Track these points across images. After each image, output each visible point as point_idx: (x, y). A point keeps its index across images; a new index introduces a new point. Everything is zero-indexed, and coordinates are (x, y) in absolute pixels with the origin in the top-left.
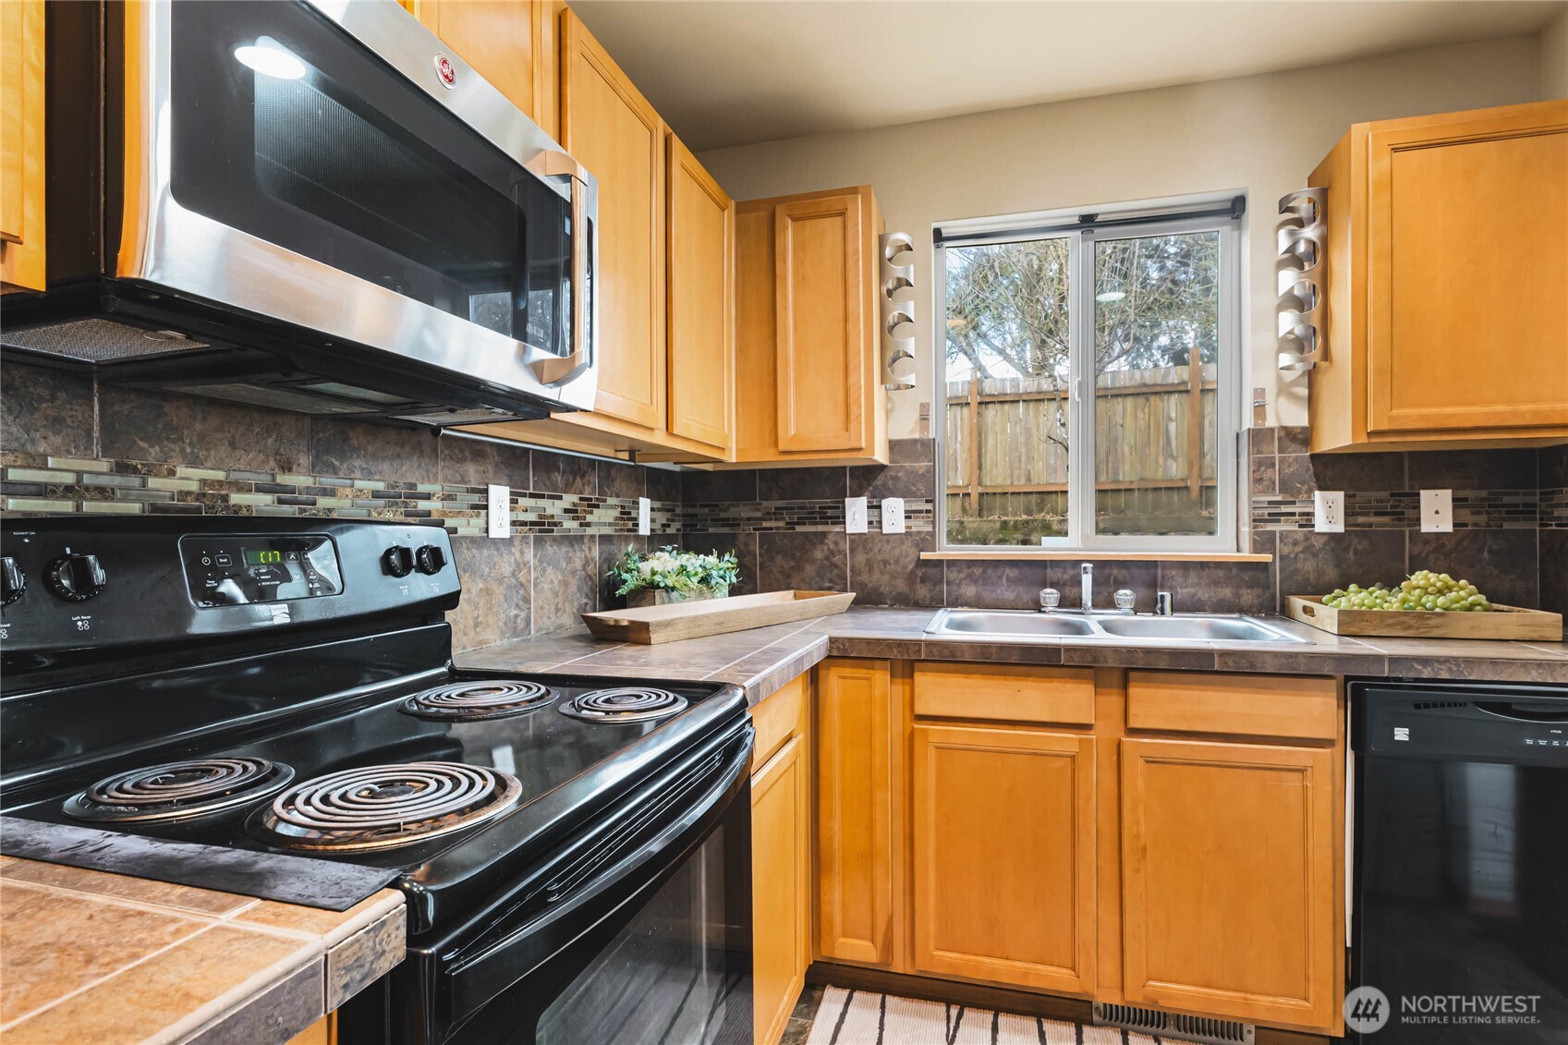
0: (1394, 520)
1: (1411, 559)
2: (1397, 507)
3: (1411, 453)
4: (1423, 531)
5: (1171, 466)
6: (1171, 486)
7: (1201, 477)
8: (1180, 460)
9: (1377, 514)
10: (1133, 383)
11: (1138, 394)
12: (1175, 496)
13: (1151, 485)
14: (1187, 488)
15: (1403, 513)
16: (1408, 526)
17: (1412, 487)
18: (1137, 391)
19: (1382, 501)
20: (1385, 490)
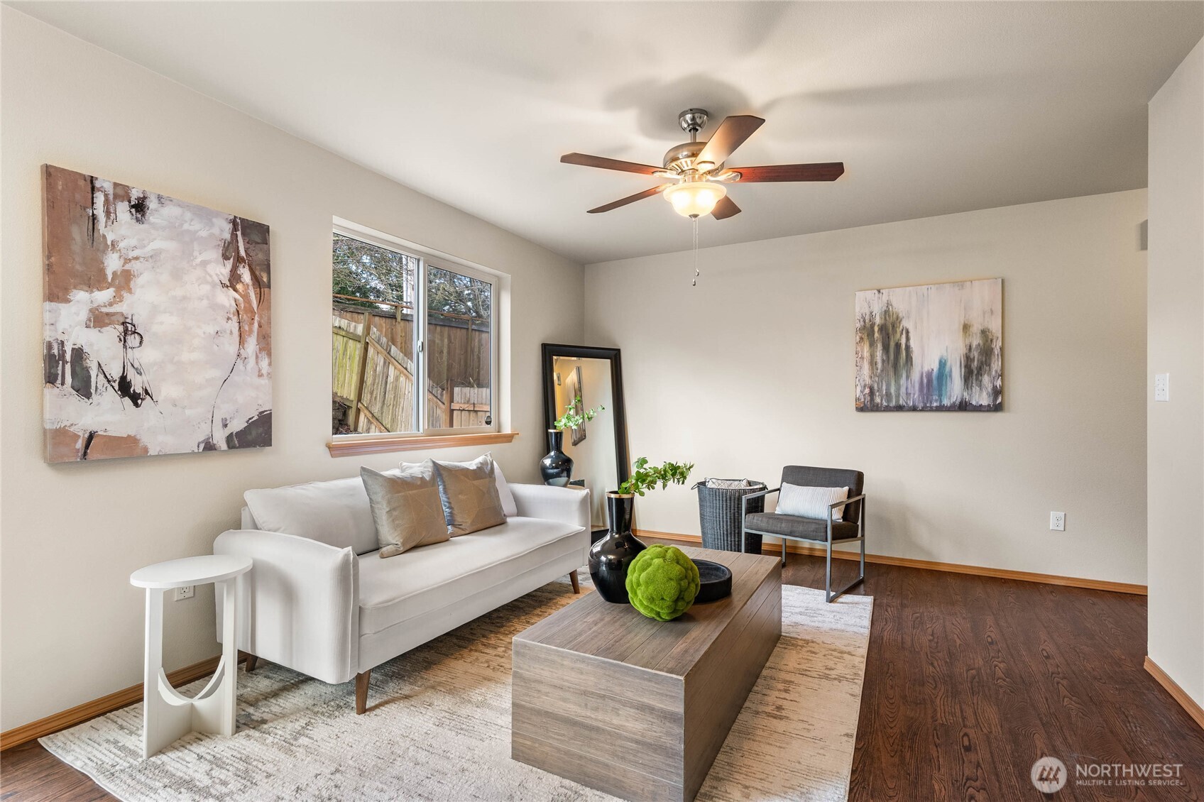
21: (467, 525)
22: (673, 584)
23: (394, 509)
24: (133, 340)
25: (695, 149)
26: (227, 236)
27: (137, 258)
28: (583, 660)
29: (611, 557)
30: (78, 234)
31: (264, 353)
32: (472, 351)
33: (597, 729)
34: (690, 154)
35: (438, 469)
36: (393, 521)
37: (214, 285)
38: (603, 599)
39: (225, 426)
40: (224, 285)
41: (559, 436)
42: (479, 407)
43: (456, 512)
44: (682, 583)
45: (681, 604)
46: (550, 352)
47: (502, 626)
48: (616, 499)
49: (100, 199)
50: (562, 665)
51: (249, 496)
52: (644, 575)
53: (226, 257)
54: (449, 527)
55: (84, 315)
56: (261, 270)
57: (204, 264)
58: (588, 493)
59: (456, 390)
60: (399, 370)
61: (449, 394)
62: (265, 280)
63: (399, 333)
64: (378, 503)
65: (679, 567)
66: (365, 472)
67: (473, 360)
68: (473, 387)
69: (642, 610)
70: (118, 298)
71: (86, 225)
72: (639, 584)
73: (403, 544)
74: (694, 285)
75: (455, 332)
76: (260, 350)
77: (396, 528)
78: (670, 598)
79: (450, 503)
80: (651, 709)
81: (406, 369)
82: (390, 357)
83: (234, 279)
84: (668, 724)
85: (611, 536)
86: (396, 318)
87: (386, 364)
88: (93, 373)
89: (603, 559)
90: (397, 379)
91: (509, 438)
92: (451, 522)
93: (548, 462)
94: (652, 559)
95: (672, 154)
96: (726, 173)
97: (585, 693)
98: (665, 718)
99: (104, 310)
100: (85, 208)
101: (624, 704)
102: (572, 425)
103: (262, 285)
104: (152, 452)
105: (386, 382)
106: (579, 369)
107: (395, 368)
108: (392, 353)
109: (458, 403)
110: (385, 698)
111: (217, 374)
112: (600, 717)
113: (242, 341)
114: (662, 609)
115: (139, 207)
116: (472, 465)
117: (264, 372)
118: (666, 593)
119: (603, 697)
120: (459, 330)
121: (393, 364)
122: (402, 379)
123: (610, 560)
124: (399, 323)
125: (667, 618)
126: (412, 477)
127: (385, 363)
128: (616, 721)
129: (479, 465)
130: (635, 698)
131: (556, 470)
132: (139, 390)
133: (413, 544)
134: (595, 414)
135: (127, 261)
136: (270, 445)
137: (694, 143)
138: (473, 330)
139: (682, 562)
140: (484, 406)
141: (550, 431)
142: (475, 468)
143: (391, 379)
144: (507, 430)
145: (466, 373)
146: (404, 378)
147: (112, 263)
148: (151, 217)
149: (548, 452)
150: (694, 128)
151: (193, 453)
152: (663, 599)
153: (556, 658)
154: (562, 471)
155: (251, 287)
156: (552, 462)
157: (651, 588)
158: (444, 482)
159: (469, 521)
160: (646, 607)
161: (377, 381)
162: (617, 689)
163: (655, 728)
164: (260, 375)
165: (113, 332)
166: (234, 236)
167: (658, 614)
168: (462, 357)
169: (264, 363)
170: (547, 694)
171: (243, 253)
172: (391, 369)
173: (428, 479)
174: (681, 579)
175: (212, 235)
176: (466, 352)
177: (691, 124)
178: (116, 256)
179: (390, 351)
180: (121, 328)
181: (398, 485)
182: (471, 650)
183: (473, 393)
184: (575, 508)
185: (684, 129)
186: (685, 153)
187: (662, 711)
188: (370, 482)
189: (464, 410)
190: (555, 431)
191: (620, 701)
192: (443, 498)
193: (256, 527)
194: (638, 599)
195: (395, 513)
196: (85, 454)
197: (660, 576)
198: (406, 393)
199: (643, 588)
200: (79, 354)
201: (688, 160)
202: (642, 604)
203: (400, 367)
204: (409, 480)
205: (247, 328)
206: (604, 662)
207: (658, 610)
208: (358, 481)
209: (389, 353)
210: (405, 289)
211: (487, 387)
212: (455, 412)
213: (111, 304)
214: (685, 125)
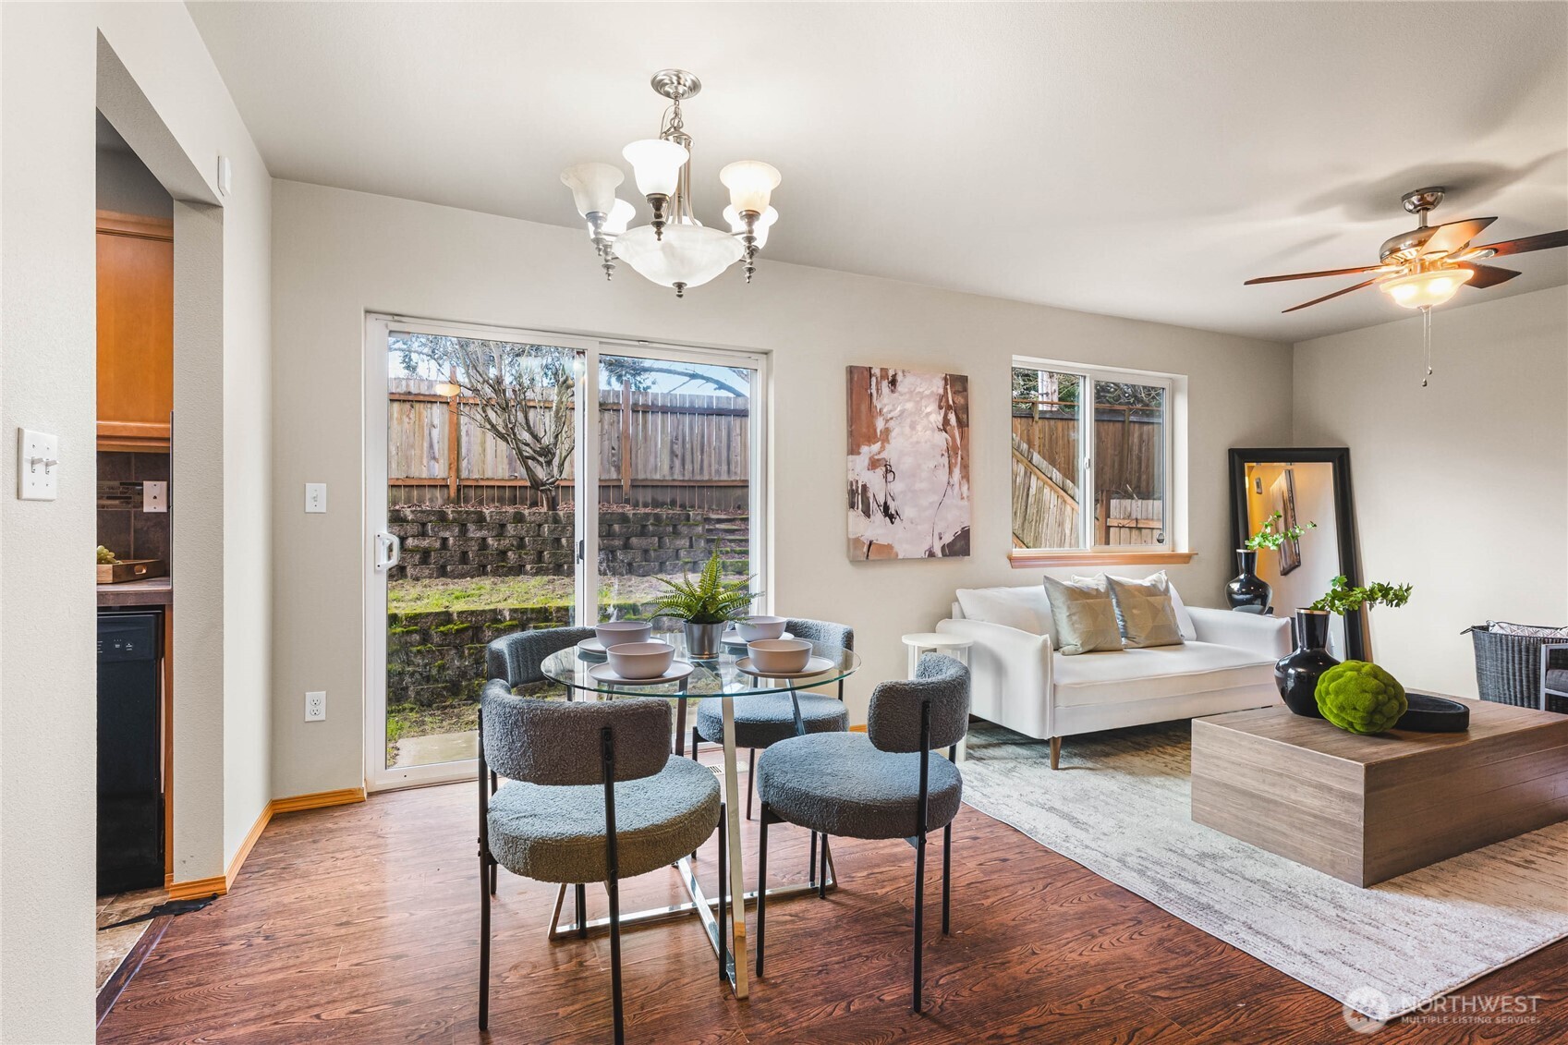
0: (122, 503)
1: (135, 532)
2: (125, 493)
3: (136, 454)
4: (145, 511)
5: (434, 467)
6: (432, 484)
7: (458, 477)
8: (441, 461)
9: (109, 498)
10: (399, 390)
11: (404, 401)
12: (438, 493)
13: (415, 483)
14: (447, 486)
15: (130, 498)
16: (134, 507)
17: (137, 478)
18: (402, 398)
19: (112, 488)
20: (115, 480)
21: (1142, 639)
22: (1369, 696)
23: (1074, 614)
24: (890, 476)
25: (1423, 234)
26: (941, 391)
27: (891, 418)
28: (1261, 743)
29: (1300, 670)
30: (864, 408)
31: (965, 480)
32: (1130, 450)
33: (1275, 802)
34: (1416, 242)
35: (1111, 583)
36: (1073, 624)
37: (933, 431)
38: (1292, 712)
39: (941, 538)
40: (940, 430)
41: (1250, 557)
42: (1144, 523)
43: (1129, 624)
44: (1380, 697)
45: (1377, 717)
46: (1239, 459)
47: (1180, 743)
48: (1306, 615)
49: (874, 379)
50: (1240, 745)
51: (959, 593)
52: (1333, 685)
53: (940, 408)
54: (1123, 639)
55: (866, 462)
56: (963, 413)
57: (928, 414)
58: (1287, 622)
59: (1114, 502)
60: (1043, 480)
61: (1104, 509)
62: (965, 420)
63: (1037, 434)
64: (1059, 607)
65: (1376, 681)
66: (1048, 580)
67: (1131, 462)
68: (1133, 498)
69: (1332, 719)
70: (883, 448)
71: (868, 398)
72: (1328, 693)
73: (1082, 645)
74: (1425, 385)
75: (1106, 427)
76: (962, 477)
77: (1075, 630)
78: (1364, 709)
79: (1122, 616)
80: (1330, 789)
81: (1051, 479)
82: (1032, 466)
83: (946, 422)
84: (1347, 803)
85: (1302, 651)
86: (1033, 418)
87: (1028, 475)
88: (871, 501)
89: (1291, 671)
90: (1040, 490)
91: (1186, 559)
92: (1125, 635)
93: (1235, 586)
94: (1345, 672)
95: (1391, 245)
96: (1471, 252)
97: (1262, 770)
98: (1344, 798)
99: (876, 457)
100: (866, 390)
101: (1302, 783)
102: (1270, 545)
103: (963, 424)
104: (900, 557)
105: (1028, 495)
106: (1289, 473)
107: (1038, 478)
108: (1034, 462)
109: (1116, 518)
110: (1072, 765)
111: (936, 498)
112: (1278, 792)
113: (950, 472)
114: (1355, 718)
115: (893, 382)
116: (1146, 582)
117: (965, 495)
118: (1359, 704)
119: (1281, 775)
120: (1112, 424)
121: (1035, 474)
122: (1047, 490)
123: (1299, 673)
124: (1037, 422)
125: (1361, 730)
126: (1088, 588)
127: (1026, 473)
128: (1293, 797)
129: (1154, 583)
130: (1313, 778)
131: (1248, 596)
132: (893, 512)
133: (1091, 647)
134: (1303, 532)
135: (887, 421)
136: (969, 555)
137: (1424, 228)
138: (1131, 422)
139: (1381, 677)
140: (1151, 522)
141: (1239, 551)
142: (1149, 584)
143: (1033, 491)
144: (1183, 548)
145: (1120, 479)
146: (1049, 489)
147: (880, 424)
148: (900, 388)
149: (1238, 575)
150: (1424, 207)
151: (922, 559)
152: (1355, 709)
153: (1234, 739)
154: (1256, 597)
155: (956, 428)
156: (1241, 587)
157: (1341, 698)
158: (1116, 596)
159: (1143, 636)
160: (1336, 716)
161: (1017, 493)
162: (1295, 769)
163: (1333, 805)
164: (962, 498)
165: (881, 471)
166: (945, 389)
167: (1351, 724)
168: (1117, 459)
169: (965, 488)
170: (1225, 769)
171: (951, 402)
172: (1034, 478)
173: (1102, 590)
174: (1378, 693)
175: (932, 392)
176: (1121, 452)
177: (1419, 205)
178: (882, 418)
179: (1032, 458)
180: (884, 469)
181: (1077, 595)
182: (1147, 753)
183: (1136, 506)
184: (1271, 637)
185: (1410, 211)
186: (1408, 243)
187: (1341, 792)
188: (1051, 589)
189: (1123, 527)
190: (1245, 551)
191: (1298, 780)
192: (1117, 611)
193: (964, 617)
194: (1328, 708)
195: (1074, 618)
196: (868, 555)
197: (1352, 686)
198: (1051, 507)
199: (1332, 696)
200: (864, 487)
201: (1413, 250)
202: (1332, 712)
203: (1043, 476)
204: (1085, 590)
205: (953, 461)
206: (1281, 745)
207: (1350, 720)
208: (1041, 589)
209: (1030, 462)
210: (1039, 380)
211: (1159, 499)
212: (1111, 529)
213: (879, 453)
214: (1411, 207)
